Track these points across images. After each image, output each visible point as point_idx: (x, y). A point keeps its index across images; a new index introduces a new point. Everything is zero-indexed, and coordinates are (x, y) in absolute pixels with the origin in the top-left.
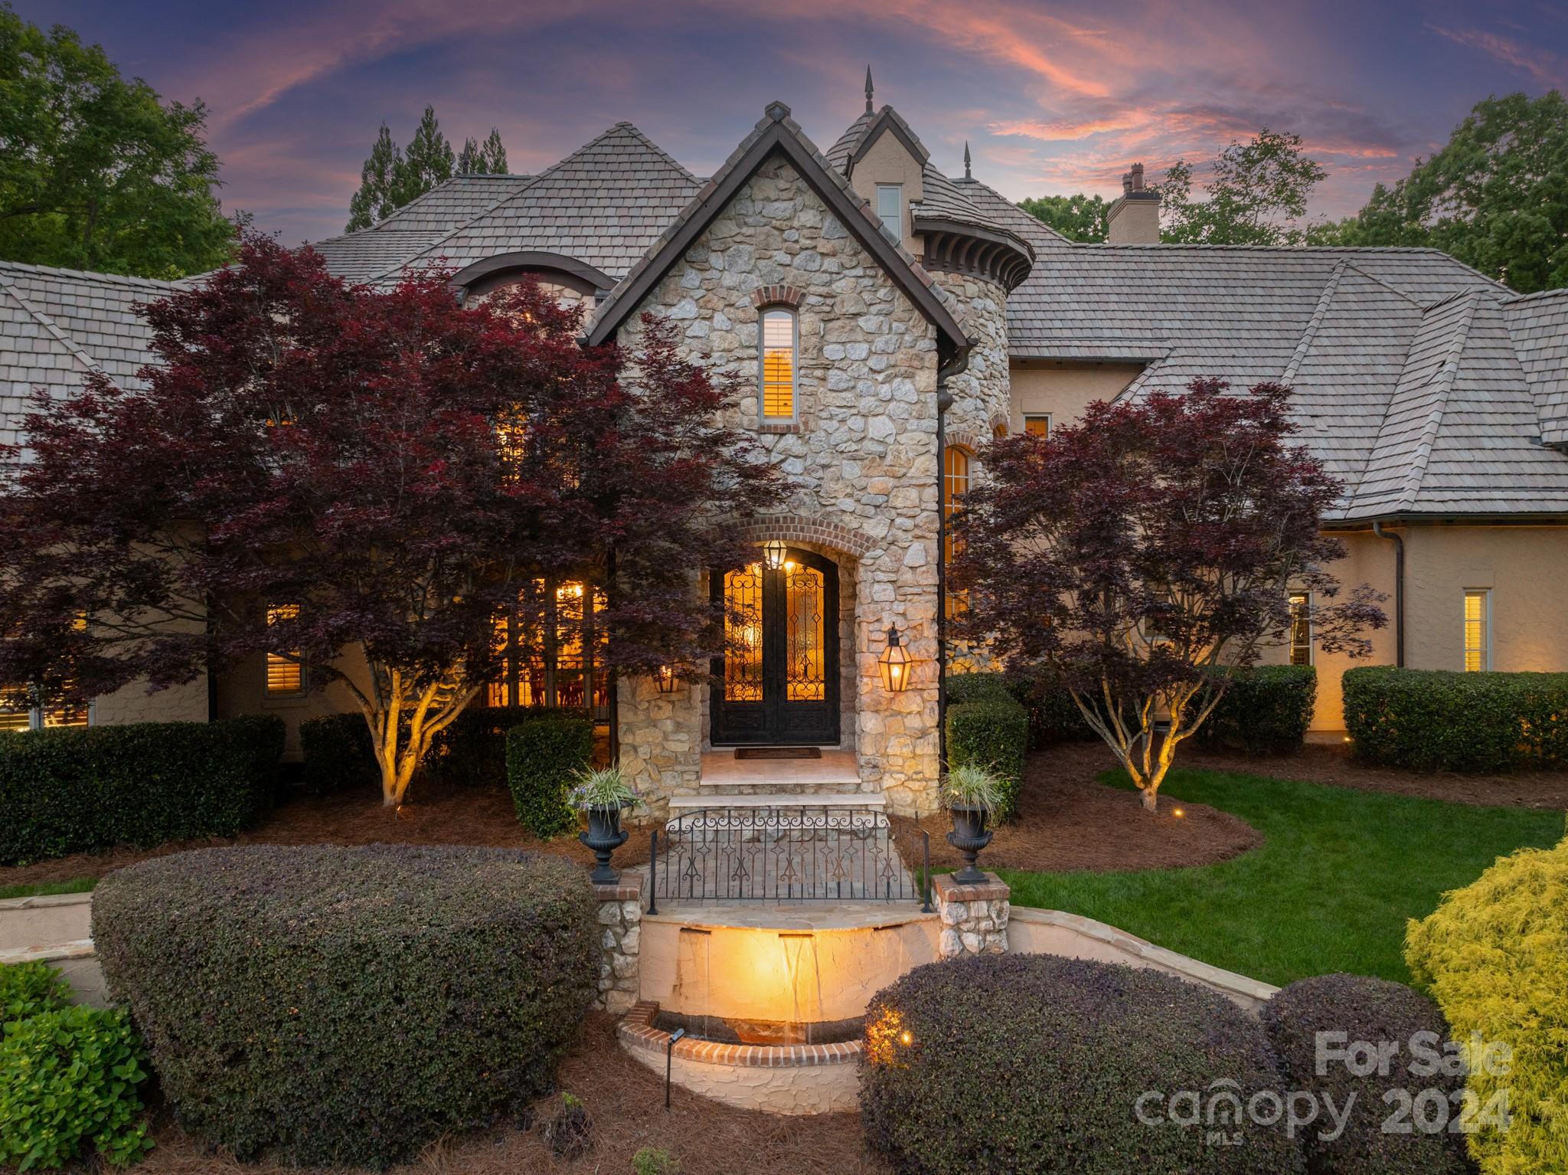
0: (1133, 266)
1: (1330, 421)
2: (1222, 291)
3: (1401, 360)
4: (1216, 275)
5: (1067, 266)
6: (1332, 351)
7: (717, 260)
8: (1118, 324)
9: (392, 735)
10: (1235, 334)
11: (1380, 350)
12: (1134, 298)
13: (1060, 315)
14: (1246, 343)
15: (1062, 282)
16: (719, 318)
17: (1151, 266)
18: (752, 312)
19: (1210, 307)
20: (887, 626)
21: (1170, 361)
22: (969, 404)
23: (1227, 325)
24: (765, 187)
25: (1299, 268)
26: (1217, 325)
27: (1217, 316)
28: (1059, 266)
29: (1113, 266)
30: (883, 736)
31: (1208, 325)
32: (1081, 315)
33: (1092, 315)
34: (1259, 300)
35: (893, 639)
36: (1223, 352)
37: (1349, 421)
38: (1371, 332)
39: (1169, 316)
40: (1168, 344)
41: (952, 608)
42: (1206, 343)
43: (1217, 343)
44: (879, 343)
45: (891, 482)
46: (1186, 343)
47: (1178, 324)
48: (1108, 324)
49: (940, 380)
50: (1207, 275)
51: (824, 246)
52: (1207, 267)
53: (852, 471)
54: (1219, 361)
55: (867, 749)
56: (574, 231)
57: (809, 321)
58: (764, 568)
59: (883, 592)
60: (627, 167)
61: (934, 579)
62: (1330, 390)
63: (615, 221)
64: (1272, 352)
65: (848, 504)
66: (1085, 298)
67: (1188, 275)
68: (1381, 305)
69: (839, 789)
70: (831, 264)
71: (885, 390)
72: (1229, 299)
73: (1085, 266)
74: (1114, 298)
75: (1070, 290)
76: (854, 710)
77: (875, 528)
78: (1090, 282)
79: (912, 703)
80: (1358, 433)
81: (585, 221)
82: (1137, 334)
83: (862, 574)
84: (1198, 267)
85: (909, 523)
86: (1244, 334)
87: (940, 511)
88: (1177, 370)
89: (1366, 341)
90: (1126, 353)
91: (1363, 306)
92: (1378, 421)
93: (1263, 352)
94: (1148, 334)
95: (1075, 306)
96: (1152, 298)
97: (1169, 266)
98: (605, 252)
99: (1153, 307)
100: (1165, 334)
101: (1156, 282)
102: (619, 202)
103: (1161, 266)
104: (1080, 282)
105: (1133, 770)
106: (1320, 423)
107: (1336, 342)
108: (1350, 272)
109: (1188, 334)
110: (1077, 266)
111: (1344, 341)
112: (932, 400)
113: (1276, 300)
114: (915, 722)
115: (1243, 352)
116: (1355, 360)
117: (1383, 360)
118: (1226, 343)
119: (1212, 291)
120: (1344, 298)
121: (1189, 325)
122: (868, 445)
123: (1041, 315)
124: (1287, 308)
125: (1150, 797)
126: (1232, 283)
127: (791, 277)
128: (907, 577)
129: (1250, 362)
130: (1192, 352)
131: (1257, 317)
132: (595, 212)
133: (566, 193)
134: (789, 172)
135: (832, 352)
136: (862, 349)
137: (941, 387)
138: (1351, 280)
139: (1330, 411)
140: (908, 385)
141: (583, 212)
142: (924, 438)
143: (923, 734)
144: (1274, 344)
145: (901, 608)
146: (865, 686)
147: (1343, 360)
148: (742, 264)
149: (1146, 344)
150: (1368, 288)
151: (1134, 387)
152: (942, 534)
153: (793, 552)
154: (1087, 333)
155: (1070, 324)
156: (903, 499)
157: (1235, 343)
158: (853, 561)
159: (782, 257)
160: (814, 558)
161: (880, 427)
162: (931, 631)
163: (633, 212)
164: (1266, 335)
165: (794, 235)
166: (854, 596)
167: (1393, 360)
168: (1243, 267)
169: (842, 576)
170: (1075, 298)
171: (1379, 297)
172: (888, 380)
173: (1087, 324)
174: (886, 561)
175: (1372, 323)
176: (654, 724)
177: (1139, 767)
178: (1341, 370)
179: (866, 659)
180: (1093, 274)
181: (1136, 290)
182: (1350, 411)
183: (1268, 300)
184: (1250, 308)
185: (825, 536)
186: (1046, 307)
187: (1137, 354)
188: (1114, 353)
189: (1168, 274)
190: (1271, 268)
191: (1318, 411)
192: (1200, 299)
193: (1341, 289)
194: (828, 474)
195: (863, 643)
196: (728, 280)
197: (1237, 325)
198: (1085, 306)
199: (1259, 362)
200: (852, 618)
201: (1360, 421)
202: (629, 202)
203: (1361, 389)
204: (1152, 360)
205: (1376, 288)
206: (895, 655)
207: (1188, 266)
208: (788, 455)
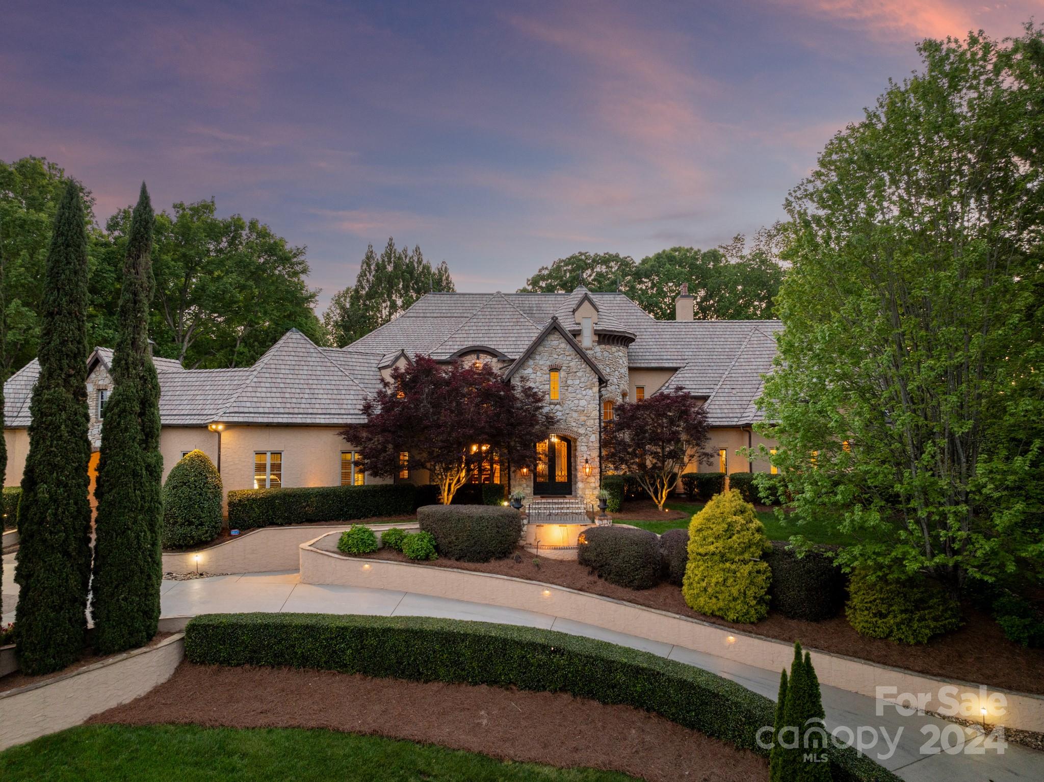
0: (677, 330)
1: (738, 390)
2: (709, 340)
3: (768, 367)
4: (708, 333)
5: (653, 330)
6: (744, 364)
7: (538, 357)
8: (669, 353)
9: (446, 489)
10: (711, 357)
11: (762, 363)
12: (676, 343)
13: (649, 350)
14: (715, 361)
15: (651, 337)
16: (538, 373)
17: (684, 330)
18: (548, 371)
19: (703, 346)
20: (585, 458)
21: (686, 368)
22: (613, 387)
23: (708, 353)
24: (552, 337)
25: (739, 330)
26: (705, 353)
27: (706, 350)
28: (650, 330)
29: (670, 330)
30: (584, 489)
31: (702, 353)
32: (656, 350)
33: (660, 350)
34: (722, 343)
35: (587, 461)
36: (706, 364)
37: (744, 390)
38: (760, 356)
39: (688, 350)
40: (686, 361)
41: (604, 453)
42: (700, 361)
43: (704, 361)
44: (583, 380)
45: (586, 418)
46: (693, 361)
47: (691, 353)
48: (665, 353)
49: (600, 389)
50: (704, 333)
51: (567, 353)
52: (705, 330)
53: (575, 415)
54: (704, 368)
55: (580, 492)
56: (488, 335)
57: (563, 374)
58: (549, 441)
59: (584, 449)
60: (501, 310)
61: (598, 445)
62: (740, 379)
63: (500, 331)
64: (723, 364)
65: (574, 424)
66: (658, 343)
67: (697, 333)
68: (766, 345)
69: (572, 503)
70: (569, 358)
71: (584, 393)
72: (711, 343)
73: (660, 330)
74: (669, 343)
75: (653, 340)
76: (576, 483)
77: (582, 431)
78: (661, 337)
79: (592, 480)
80: (747, 395)
81: (491, 331)
82: (676, 357)
83: (578, 443)
84: (701, 330)
85: (591, 429)
86: (715, 357)
87: (600, 426)
88: (688, 371)
89: (757, 360)
90: (671, 365)
91: (759, 346)
92: (755, 390)
93: (720, 364)
94: (680, 357)
95: (654, 347)
96: (683, 343)
97: (691, 330)
98: (498, 343)
99: (683, 347)
100: (686, 357)
101: (685, 336)
102: (500, 324)
103: (688, 330)
104: (657, 337)
105: (654, 499)
106: (734, 391)
107: (746, 360)
108: (757, 332)
109: (694, 357)
110: (657, 330)
111: (749, 360)
112: (597, 395)
113: (728, 343)
114: (593, 485)
115: (712, 364)
116: (751, 367)
117: (762, 367)
118: (707, 361)
119: (705, 340)
120: (752, 342)
121: (695, 354)
122: (579, 408)
123: (642, 350)
124: (732, 346)
125: (660, 508)
126: (713, 336)
127: (558, 362)
128: (591, 444)
129: (715, 368)
130: (695, 364)
131: (720, 350)
132: (494, 328)
133: (483, 321)
134: (557, 333)
135: (570, 382)
136: (577, 382)
137: (600, 391)
138: (756, 335)
139: (739, 386)
140: (590, 391)
141: (490, 328)
142: (595, 406)
143: (595, 488)
144: (724, 361)
145: (589, 453)
146: (579, 475)
147: (747, 367)
148: (544, 358)
149: (679, 361)
150: (762, 338)
151: (672, 378)
152: (600, 432)
153: (558, 436)
154: (658, 357)
155: (652, 354)
156: (590, 423)
157: (711, 361)
158: (575, 440)
159: (556, 356)
160: (563, 438)
161: (583, 403)
162: (597, 459)
163: (506, 328)
164: (722, 357)
165: (559, 350)
166: (576, 450)
167: (765, 367)
168: (718, 330)
169: (572, 444)
170: (655, 343)
171: (765, 342)
172: (585, 390)
173: (658, 354)
174: (585, 440)
175: (761, 353)
176: (520, 485)
177: (657, 498)
178: (746, 371)
179: (579, 467)
180: (662, 333)
181: (677, 340)
182: (746, 386)
183: (725, 343)
184: (718, 347)
185: (567, 433)
186: (644, 347)
187: (675, 365)
188: (667, 365)
189: (690, 333)
190: (729, 330)
191: (734, 387)
192: (700, 343)
193: (752, 339)
194: (568, 416)
195: (578, 462)
196: (541, 363)
197: (712, 353)
198: (658, 347)
199: (718, 368)
200: (575, 456)
201: (748, 390)
202: (504, 324)
203: (751, 378)
204: (680, 368)
205: (765, 338)
206: (587, 465)
207: (698, 330)
208: (557, 411)
